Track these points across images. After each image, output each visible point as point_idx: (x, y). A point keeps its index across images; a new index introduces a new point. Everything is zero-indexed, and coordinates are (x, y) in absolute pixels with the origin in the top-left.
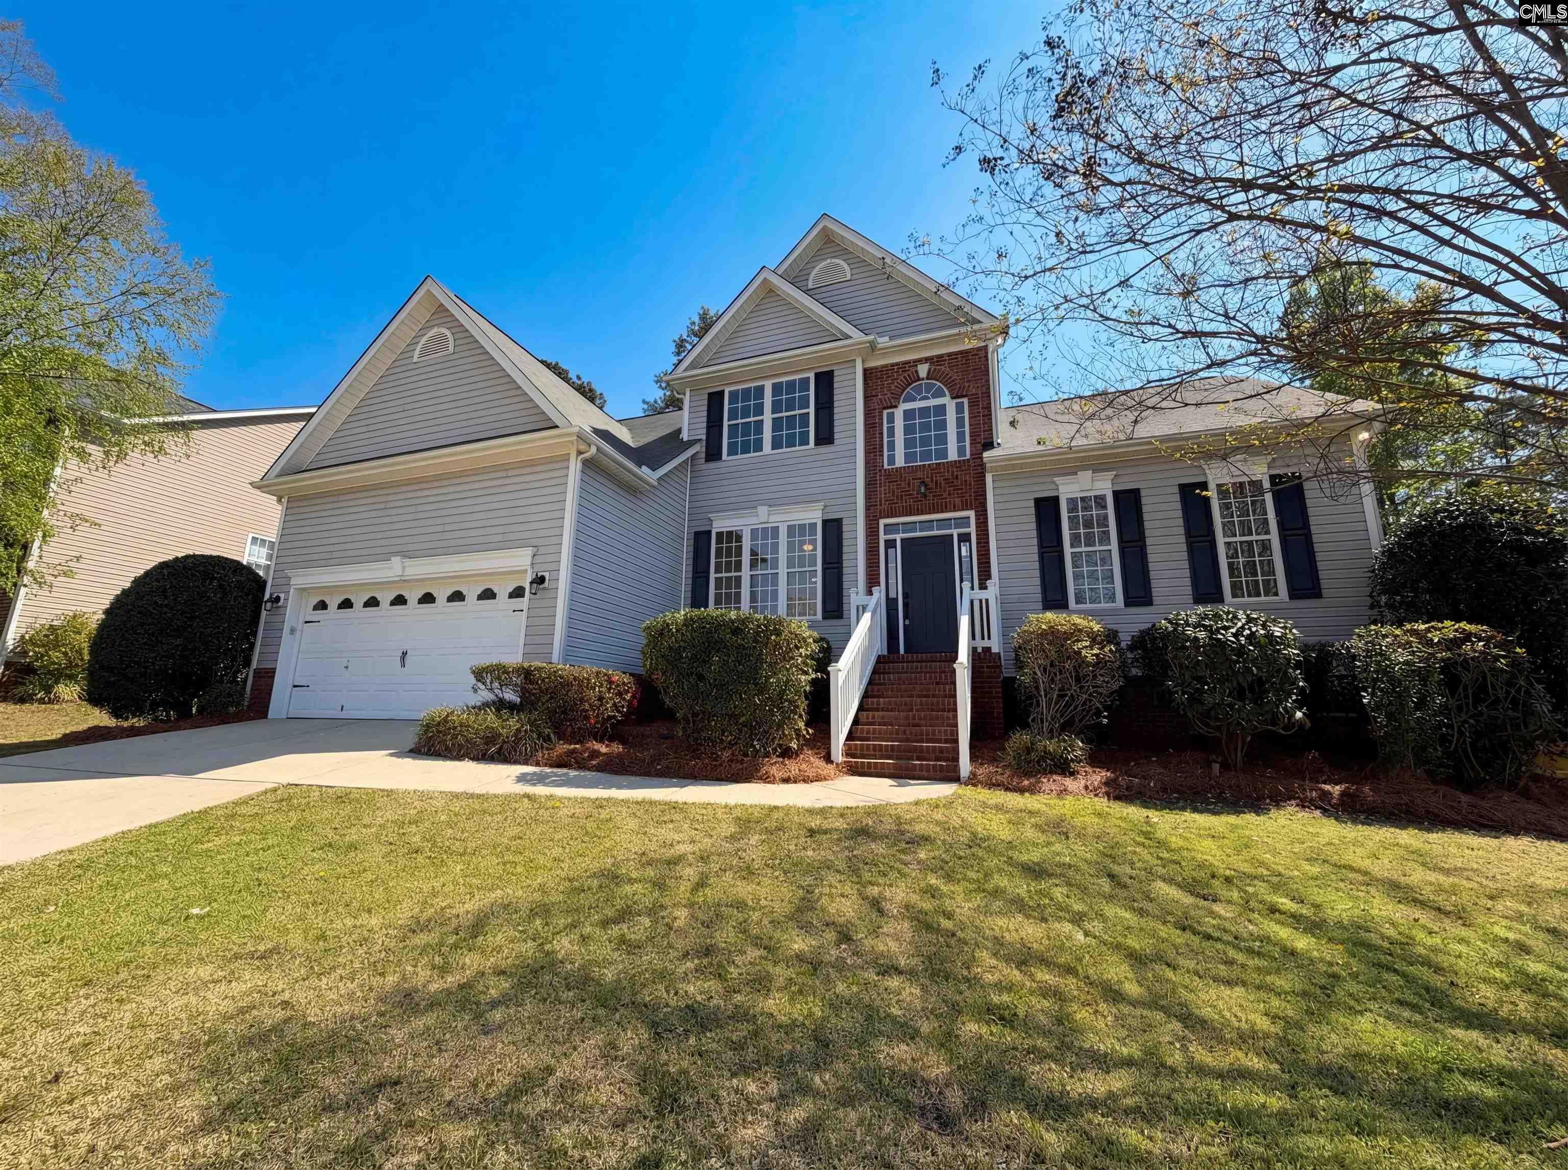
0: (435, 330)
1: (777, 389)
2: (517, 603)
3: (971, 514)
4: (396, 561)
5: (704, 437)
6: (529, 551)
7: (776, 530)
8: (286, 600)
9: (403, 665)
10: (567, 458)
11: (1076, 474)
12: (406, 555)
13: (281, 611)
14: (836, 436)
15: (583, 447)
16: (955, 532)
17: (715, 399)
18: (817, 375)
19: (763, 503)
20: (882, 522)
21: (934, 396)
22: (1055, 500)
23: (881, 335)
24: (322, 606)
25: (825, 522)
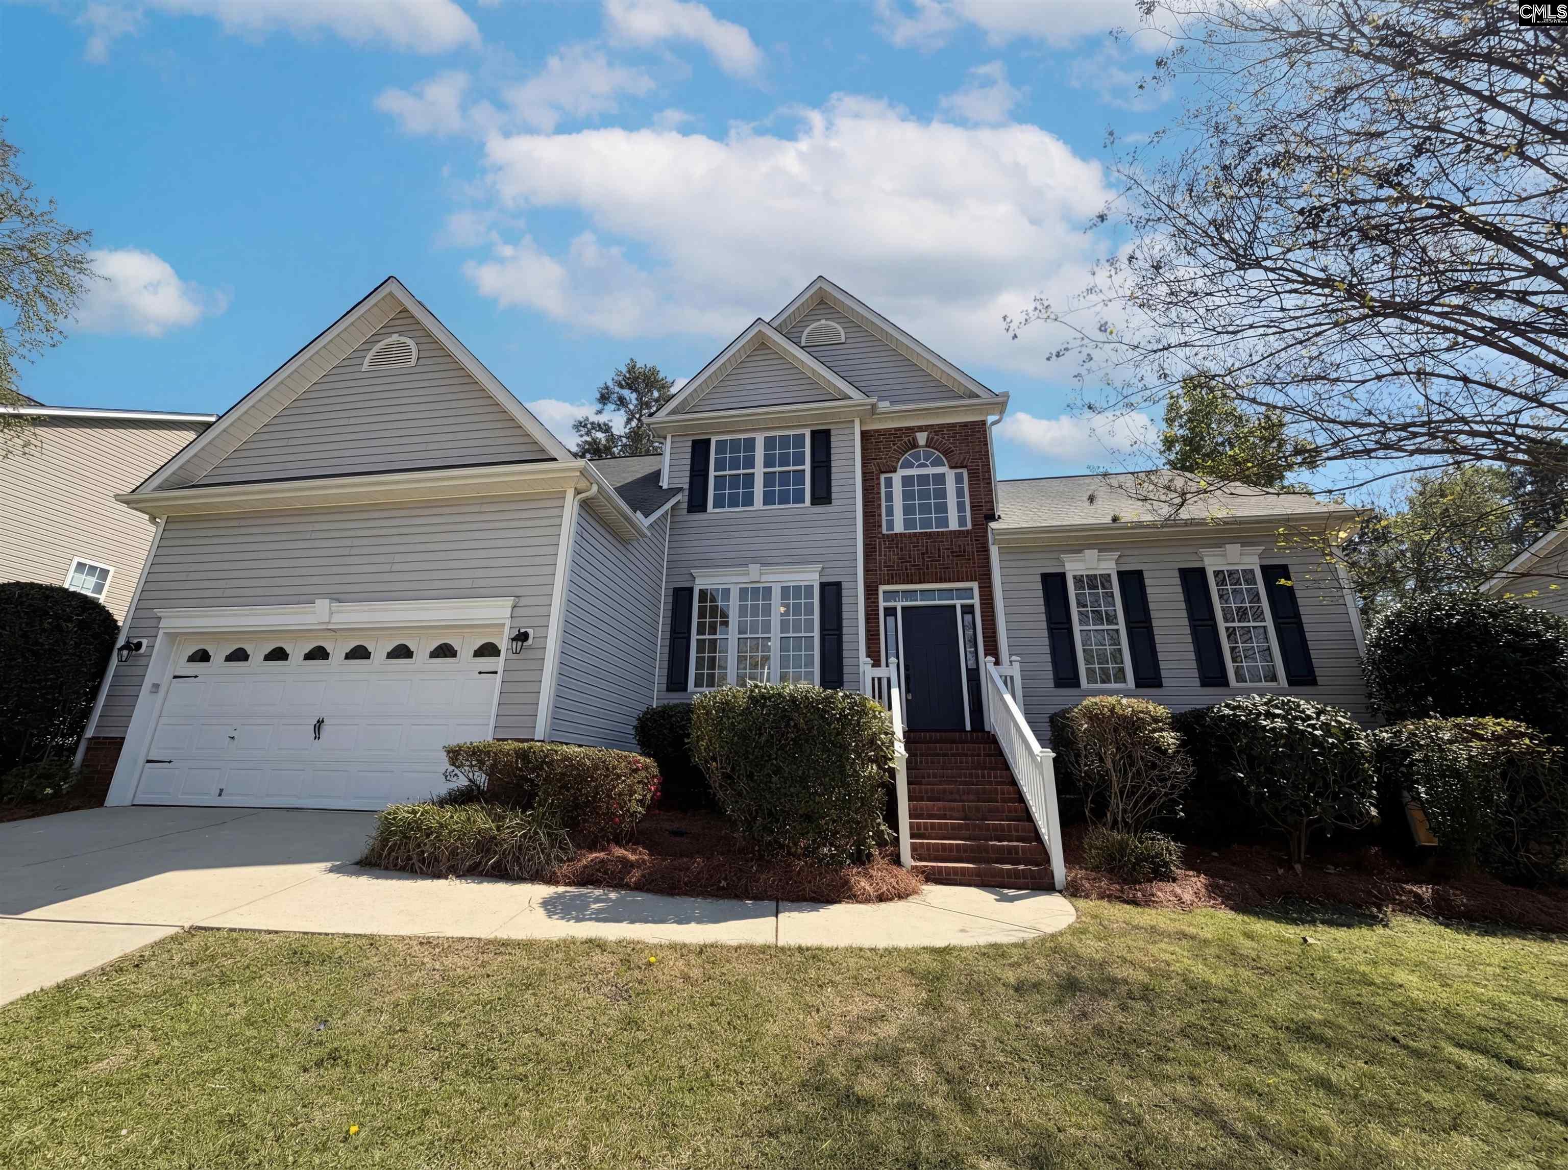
0: (395, 337)
1: (769, 443)
2: (487, 663)
3: (975, 585)
4: (322, 605)
5: (686, 486)
6: (509, 602)
7: (768, 591)
8: (151, 647)
9: (317, 737)
10: (562, 496)
11: (1080, 551)
12: (337, 598)
13: (143, 661)
14: (834, 496)
15: (583, 484)
16: (958, 603)
17: (700, 448)
18: (813, 433)
19: (755, 560)
20: (882, 588)
21: (934, 464)
22: (1062, 576)
23: (881, 399)
24: (202, 656)
25: (823, 586)
